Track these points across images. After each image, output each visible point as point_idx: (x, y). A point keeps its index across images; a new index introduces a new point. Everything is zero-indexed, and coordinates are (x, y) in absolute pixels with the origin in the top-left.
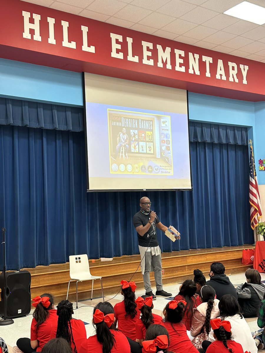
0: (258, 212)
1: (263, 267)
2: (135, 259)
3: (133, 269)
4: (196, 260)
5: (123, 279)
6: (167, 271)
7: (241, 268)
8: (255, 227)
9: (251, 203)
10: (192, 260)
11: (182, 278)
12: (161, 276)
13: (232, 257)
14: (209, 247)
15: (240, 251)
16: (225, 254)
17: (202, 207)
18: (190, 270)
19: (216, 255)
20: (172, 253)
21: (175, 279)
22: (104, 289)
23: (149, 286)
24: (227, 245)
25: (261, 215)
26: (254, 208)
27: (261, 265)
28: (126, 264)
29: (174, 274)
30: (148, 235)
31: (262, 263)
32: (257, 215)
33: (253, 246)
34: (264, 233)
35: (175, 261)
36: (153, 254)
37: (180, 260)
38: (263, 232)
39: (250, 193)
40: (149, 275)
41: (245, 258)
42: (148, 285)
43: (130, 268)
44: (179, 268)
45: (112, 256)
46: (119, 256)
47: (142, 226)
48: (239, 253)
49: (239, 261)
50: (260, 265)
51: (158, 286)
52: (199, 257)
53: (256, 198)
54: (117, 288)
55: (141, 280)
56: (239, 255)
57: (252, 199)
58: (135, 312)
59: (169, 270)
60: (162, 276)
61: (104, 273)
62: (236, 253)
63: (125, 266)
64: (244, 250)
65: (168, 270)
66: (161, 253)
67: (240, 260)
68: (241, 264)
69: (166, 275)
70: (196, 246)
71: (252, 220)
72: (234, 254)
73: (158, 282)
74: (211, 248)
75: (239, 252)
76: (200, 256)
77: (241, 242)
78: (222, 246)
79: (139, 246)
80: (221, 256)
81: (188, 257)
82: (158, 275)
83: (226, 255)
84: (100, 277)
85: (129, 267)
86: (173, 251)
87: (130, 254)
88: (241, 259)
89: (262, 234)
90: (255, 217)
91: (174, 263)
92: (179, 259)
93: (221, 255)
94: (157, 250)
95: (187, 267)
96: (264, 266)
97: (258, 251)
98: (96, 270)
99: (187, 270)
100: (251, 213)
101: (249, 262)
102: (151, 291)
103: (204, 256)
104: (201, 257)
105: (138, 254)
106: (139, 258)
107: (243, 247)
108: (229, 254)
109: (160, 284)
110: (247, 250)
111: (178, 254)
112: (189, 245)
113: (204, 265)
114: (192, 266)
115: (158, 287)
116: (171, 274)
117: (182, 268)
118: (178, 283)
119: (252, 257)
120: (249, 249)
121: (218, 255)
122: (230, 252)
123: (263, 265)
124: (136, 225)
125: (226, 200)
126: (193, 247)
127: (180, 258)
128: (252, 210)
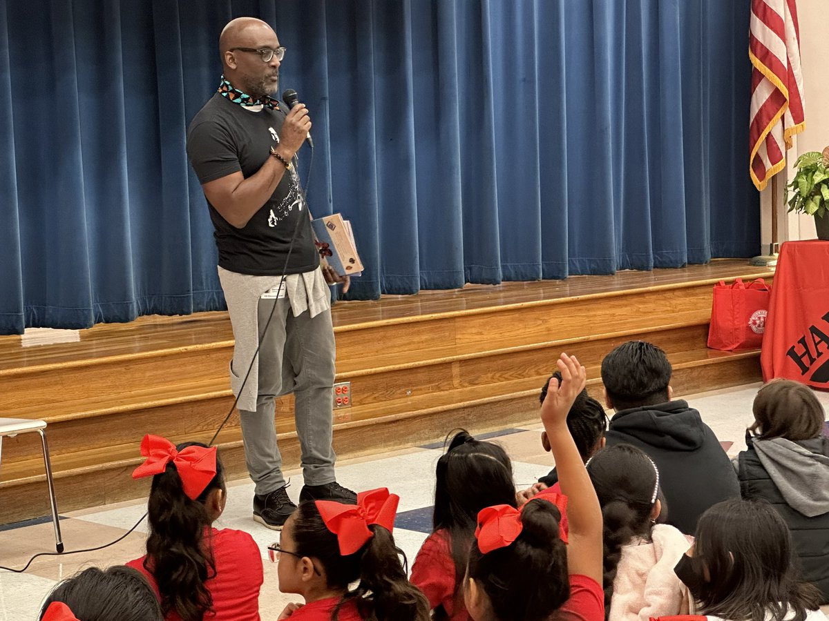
0: (787, 104)
1: (805, 360)
2: (203, 332)
3: (200, 383)
4: (497, 336)
5: (149, 427)
6: (362, 391)
7: (705, 366)
8: (769, 176)
9: (756, 62)
10: (481, 334)
11: (436, 422)
12: (328, 415)
13: (663, 316)
14: (554, 274)
15: (698, 291)
16: (631, 305)
17: (529, 81)
18: (472, 383)
19: (593, 310)
20: (383, 305)
21: (401, 428)
22: (56, 479)
23: (271, 467)
24: (636, 262)
25: (798, 118)
26: (771, 84)
27: (800, 350)
28: (164, 357)
29: (398, 403)
30: (272, 215)
31: (803, 341)
32: (783, 118)
33: (754, 264)
34: (822, 202)
35: (398, 341)
36: (298, 310)
37: (424, 337)
38: (818, 198)
39: (753, 16)
40: (271, 411)
41: (725, 323)
42: (266, 460)
43: (182, 377)
44: (421, 376)
45: (87, 318)
46: (126, 319)
47: (238, 175)
48: (693, 299)
49: (693, 338)
50: (791, 353)
51: (313, 463)
52: (513, 320)
53: (784, 40)
54: (123, 476)
55: (232, 436)
56: (696, 310)
57: (760, 39)
58: (202, 597)
59: (370, 382)
60: (333, 414)
61: (53, 401)
62: (681, 301)
63: (156, 369)
64: (718, 284)
65: (367, 385)
66: (332, 301)
67: (700, 331)
68: (704, 352)
69: (357, 410)
70: (493, 269)
71: (759, 147)
72: (674, 302)
73: (312, 444)
74: (563, 279)
75: (693, 295)
76: (517, 315)
77: (701, 250)
78: (614, 269)
79: (222, 272)
80: (613, 315)
81: (459, 323)
82: (313, 412)
83: (638, 311)
84: (39, 424)
85: (177, 370)
86: (383, 293)
87: (178, 306)
88: (706, 326)
89: (813, 207)
90: (774, 128)
91: (396, 349)
92: (418, 333)
93: (613, 311)
94: (315, 288)
95: (456, 370)
96: (810, 357)
97: (785, 287)
98: (12, 390)
99: (456, 382)
100: (755, 110)
101: (742, 339)
102: (283, 488)
103: (537, 313)
104: (521, 320)
105: (216, 309)
106: (226, 330)
107: (709, 270)
108: (651, 306)
109: (325, 453)
110: (734, 282)
111: (411, 309)
112: (461, 265)
113: (536, 356)
114: (483, 365)
115: (312, 467)
116: (383, 405)
117: (435, 374)
118: (418, 443)
119: (759, 315)
120: (744, 281)
121: (598, 309)
122: (654, 297)
123: (808, 352)
124: (208, 170)
125: (640, 48)
126: (480, 275)
127: (423, 328)
128: (761, 96)
